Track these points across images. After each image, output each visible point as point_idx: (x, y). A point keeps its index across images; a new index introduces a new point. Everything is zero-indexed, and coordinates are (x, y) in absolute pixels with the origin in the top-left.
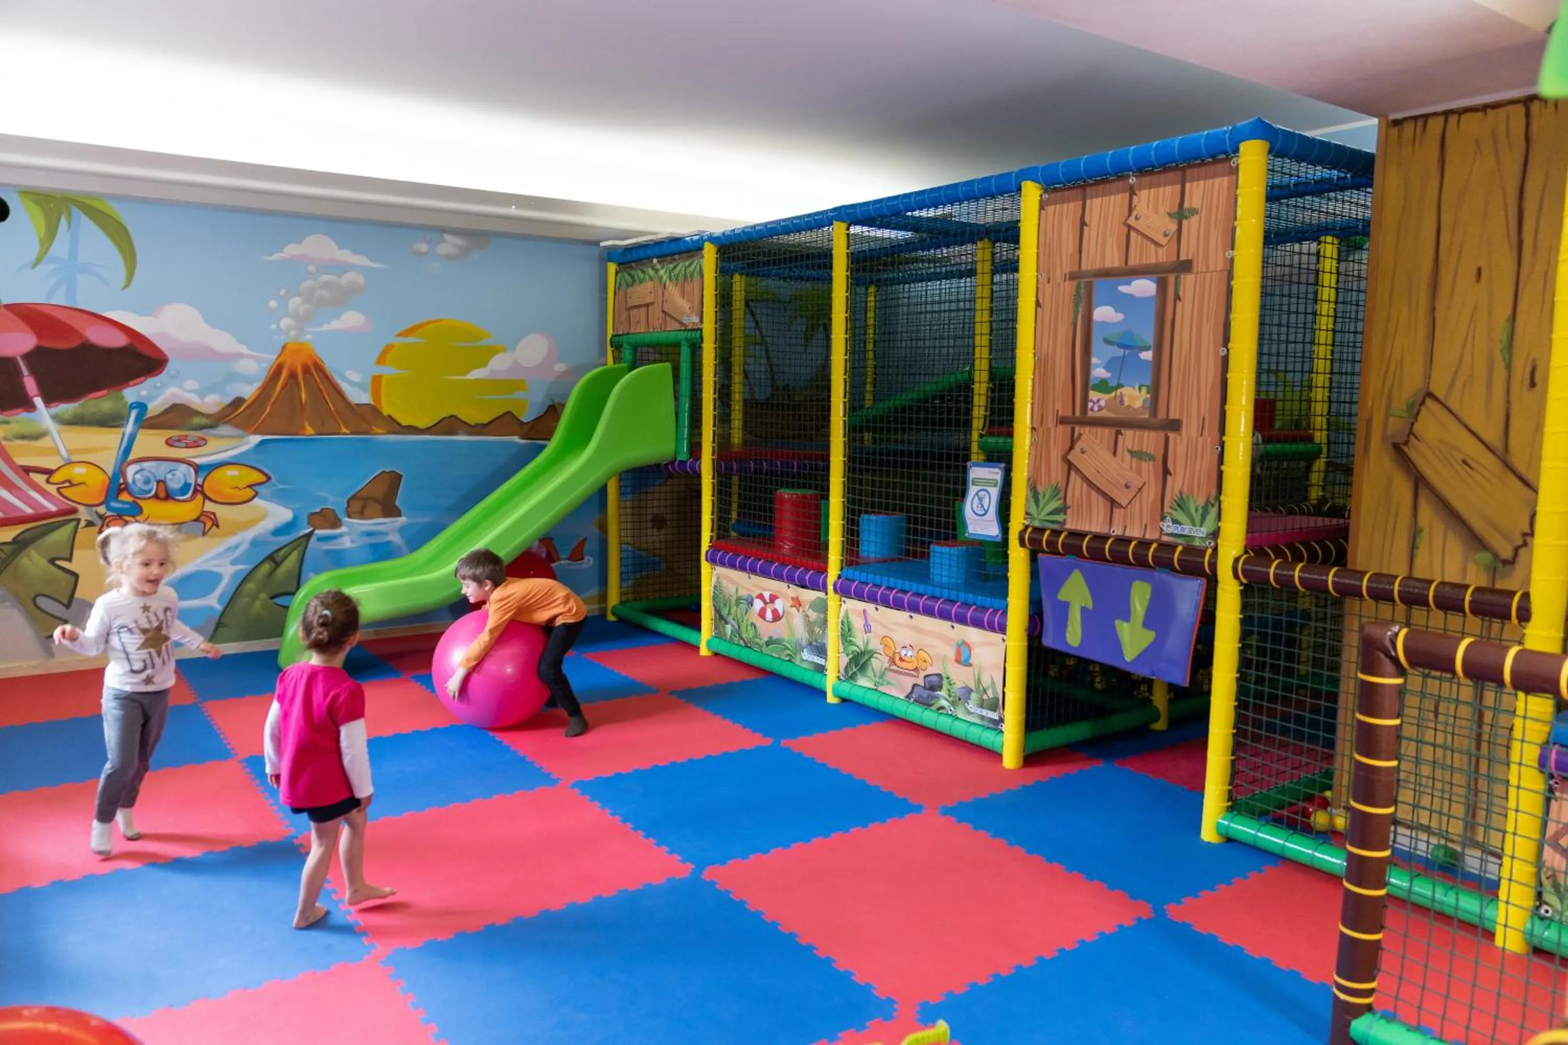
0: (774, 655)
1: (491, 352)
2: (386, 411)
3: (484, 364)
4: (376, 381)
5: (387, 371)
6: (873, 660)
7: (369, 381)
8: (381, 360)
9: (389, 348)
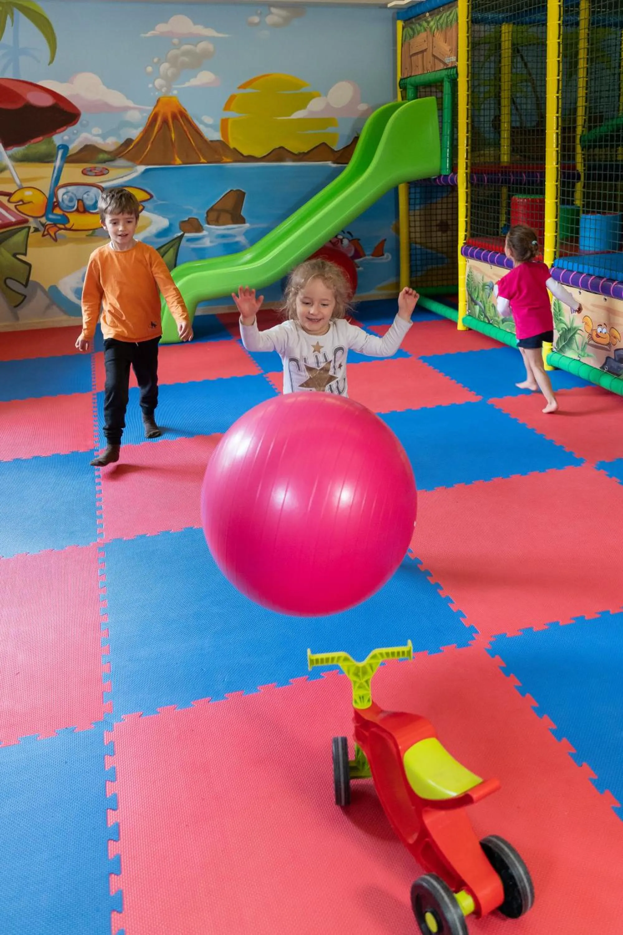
0: (508, 330)
1: (310, 97)
2: (232, 145)
3: (303, 106)
4: (224, 123)
5: (232, 115)
6: (577, 336)
7: (219, 123)
8: (227, 107)
9: (232, 98)
